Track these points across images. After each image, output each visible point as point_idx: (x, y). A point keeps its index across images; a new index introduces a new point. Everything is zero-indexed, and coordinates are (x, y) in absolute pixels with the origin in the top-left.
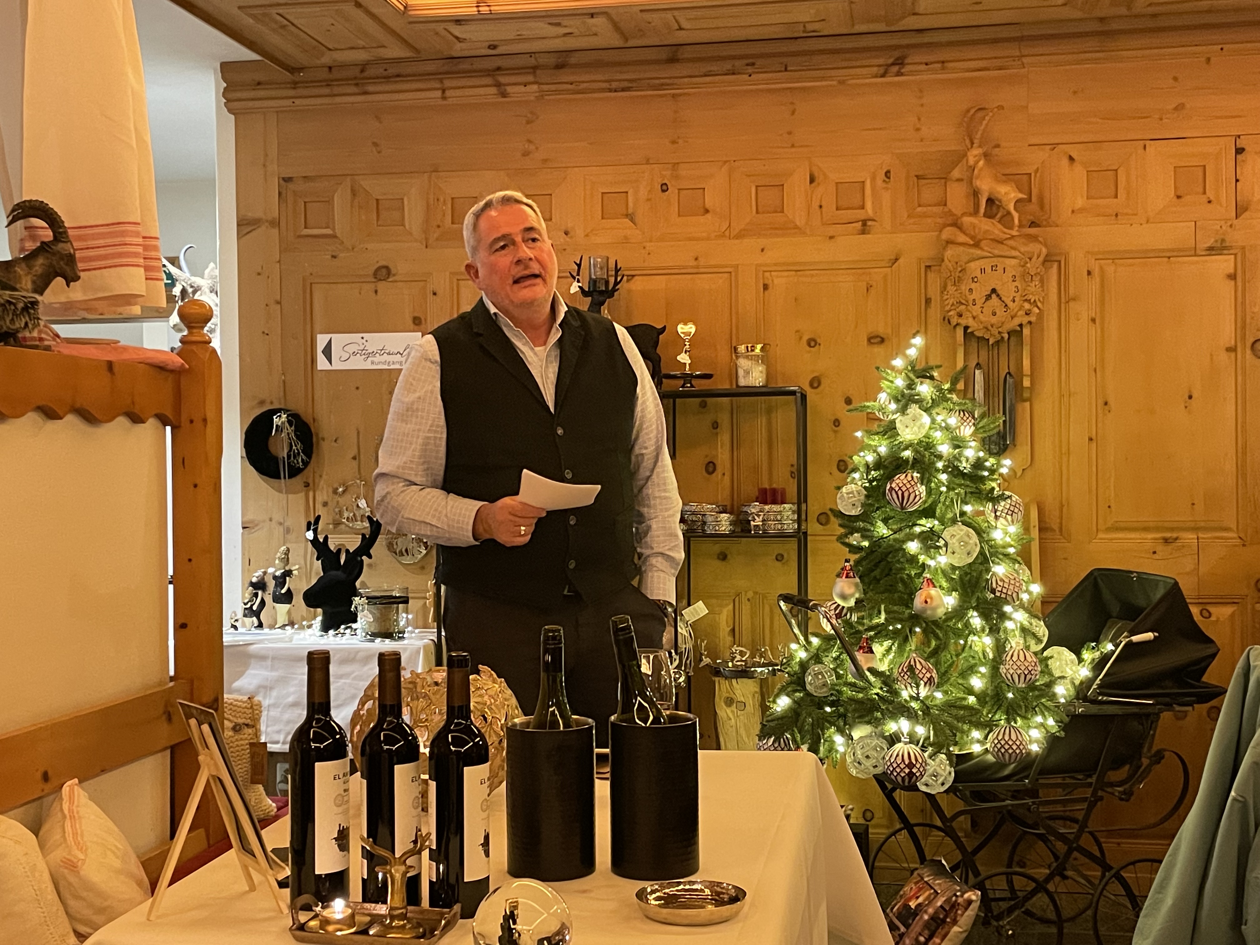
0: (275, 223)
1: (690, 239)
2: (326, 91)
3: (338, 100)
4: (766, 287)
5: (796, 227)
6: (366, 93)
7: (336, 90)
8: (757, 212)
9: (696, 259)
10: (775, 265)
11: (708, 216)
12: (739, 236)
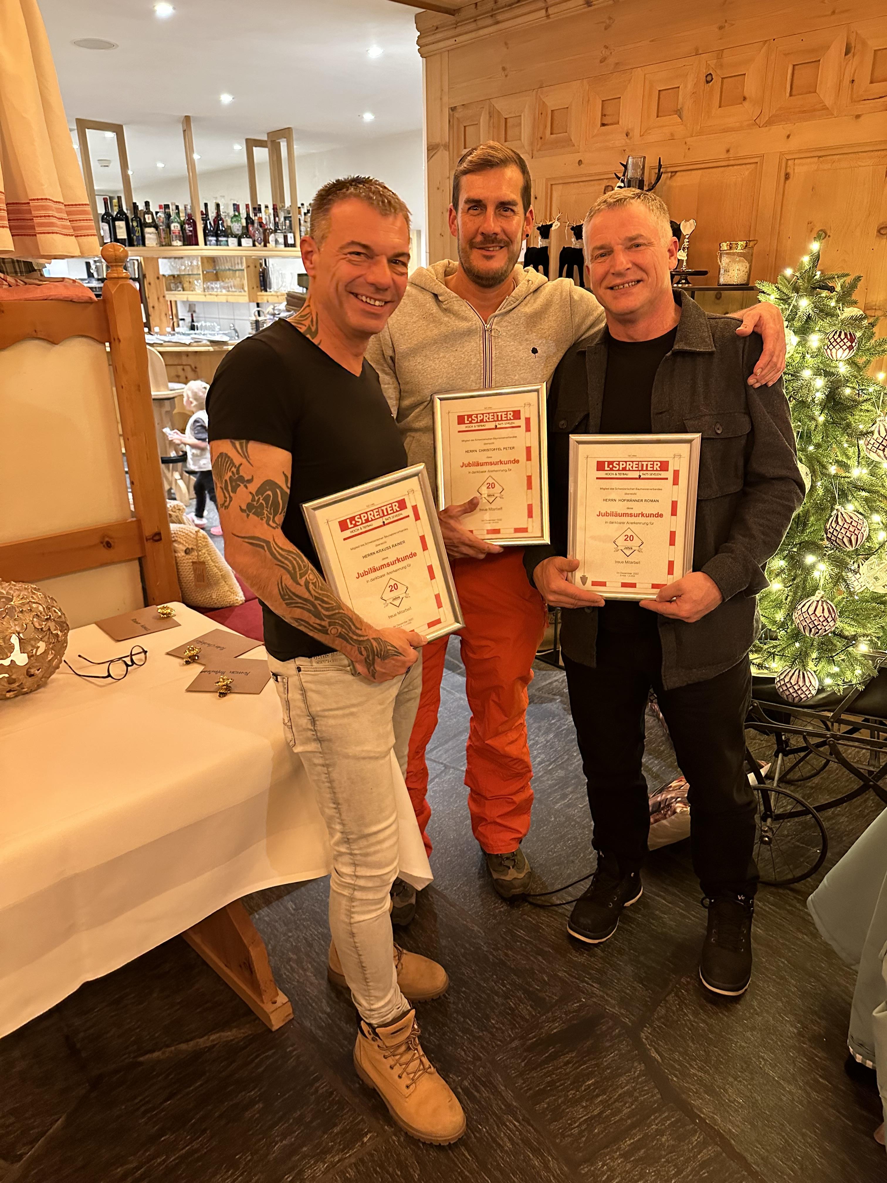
0: (446, 147)
1: (725, 131)
2: (473, 26)
3: (481, 32)
4: (787, 176)
5: (825, 108)
6: (498, 23)
7: (481, 23)
8: (791, 95)
9: (728, 151)
10: (800, 151)
11: (746, 104)
12: (769, 123)
